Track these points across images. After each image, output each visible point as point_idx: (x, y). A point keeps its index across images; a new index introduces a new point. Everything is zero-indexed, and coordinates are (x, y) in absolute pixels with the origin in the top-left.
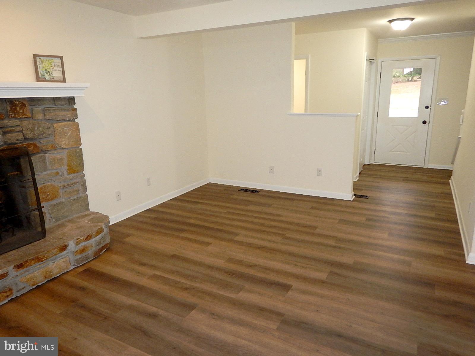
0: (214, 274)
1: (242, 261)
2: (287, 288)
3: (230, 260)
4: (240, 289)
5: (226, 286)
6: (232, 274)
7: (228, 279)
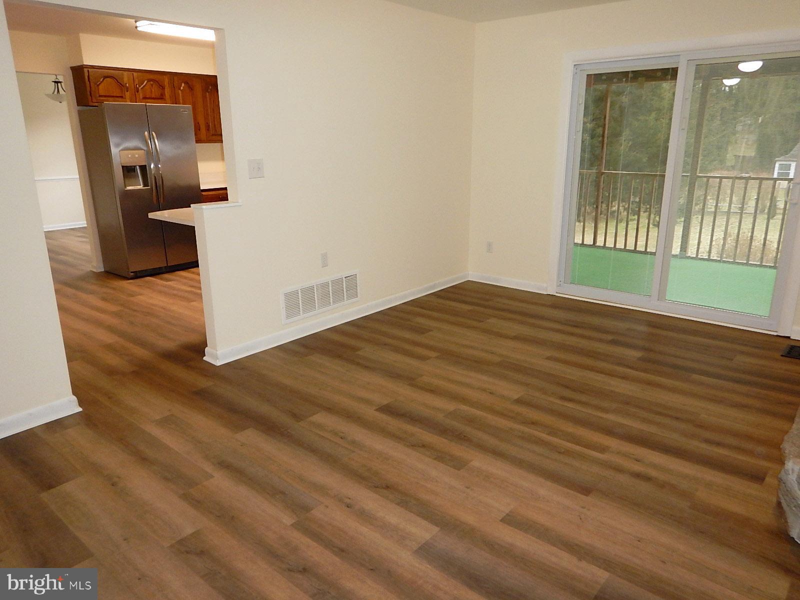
0: (491, 441)
1: (435, 459)
2: (387, 409)
3: (458, 464)
4: (452, 415)
5: (471, 421)
6: (461, 438)
7: (468, 430)
